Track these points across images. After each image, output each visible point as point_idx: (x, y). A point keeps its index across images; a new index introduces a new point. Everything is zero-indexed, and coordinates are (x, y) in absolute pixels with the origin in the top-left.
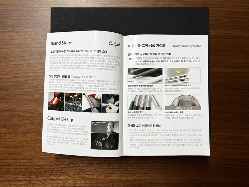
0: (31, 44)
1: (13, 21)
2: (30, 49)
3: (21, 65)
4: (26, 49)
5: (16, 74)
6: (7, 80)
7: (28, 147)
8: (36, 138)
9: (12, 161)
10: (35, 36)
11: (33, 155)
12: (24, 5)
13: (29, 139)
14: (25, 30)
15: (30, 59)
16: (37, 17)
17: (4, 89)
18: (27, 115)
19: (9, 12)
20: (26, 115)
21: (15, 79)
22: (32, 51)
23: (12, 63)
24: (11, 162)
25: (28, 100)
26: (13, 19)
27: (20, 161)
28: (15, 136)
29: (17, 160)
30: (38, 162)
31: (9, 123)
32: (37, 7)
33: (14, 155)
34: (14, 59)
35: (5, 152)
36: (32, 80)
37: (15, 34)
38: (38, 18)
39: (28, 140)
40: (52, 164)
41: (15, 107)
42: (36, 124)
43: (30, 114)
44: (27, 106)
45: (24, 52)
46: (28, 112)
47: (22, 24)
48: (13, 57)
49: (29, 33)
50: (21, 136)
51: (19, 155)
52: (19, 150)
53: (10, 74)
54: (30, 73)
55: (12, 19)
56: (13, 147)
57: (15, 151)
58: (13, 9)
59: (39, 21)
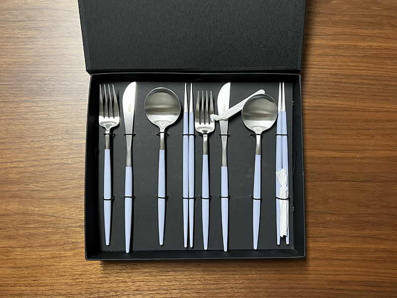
0: (56, 119)
1: (32, 86)
2: (54, 125)
3: (41, 148)
4: (49, 126)
5: (33, 160)
6: (20, 170)
7: (47, 267)
8: (60, 254)
9: (24, 288)
10: (63, 107)
11: (55, 279)
12: (48, 65)
13: (50, 256)
14: (48, 99)
15: (54, 140)
16: (66, 81)
17: (15, 183)
18: (48, 220)
19: (25, 74)
20: (46, 220)
21: (33, 169)
22: (57, 129)
23: (27, 146)
24: (23, 291)
25: (50, 199)
26: (32, 84)
27: (35, 288)
28: (30, 251)
29: (31, 286)
30: (63, 289)
31: (21, 232)
32: (66, 68)
33: (28, 279)
34: (31, 139)
35: (15, 276)
36: (56, 169)
37: (34, 104)
38: (67, 83)
39: (48, 256)
40: (83, 292)
41: (30, 208)
42: (61, 233)
43: (52, 218)
44: (49, 208)
45: (45, 129)
46: (50, 215)
47: (44, 91)
48: (30, 137)
49: (53, 103)
50: (38, 252)
51: (34, 279)
52: (34, 272)
53: (25, 161)
54: (54, 159)
55: (30, 84)
56: (26, 267)
57: (29, 273)
58: (32, 69)
59: (69, 87)
